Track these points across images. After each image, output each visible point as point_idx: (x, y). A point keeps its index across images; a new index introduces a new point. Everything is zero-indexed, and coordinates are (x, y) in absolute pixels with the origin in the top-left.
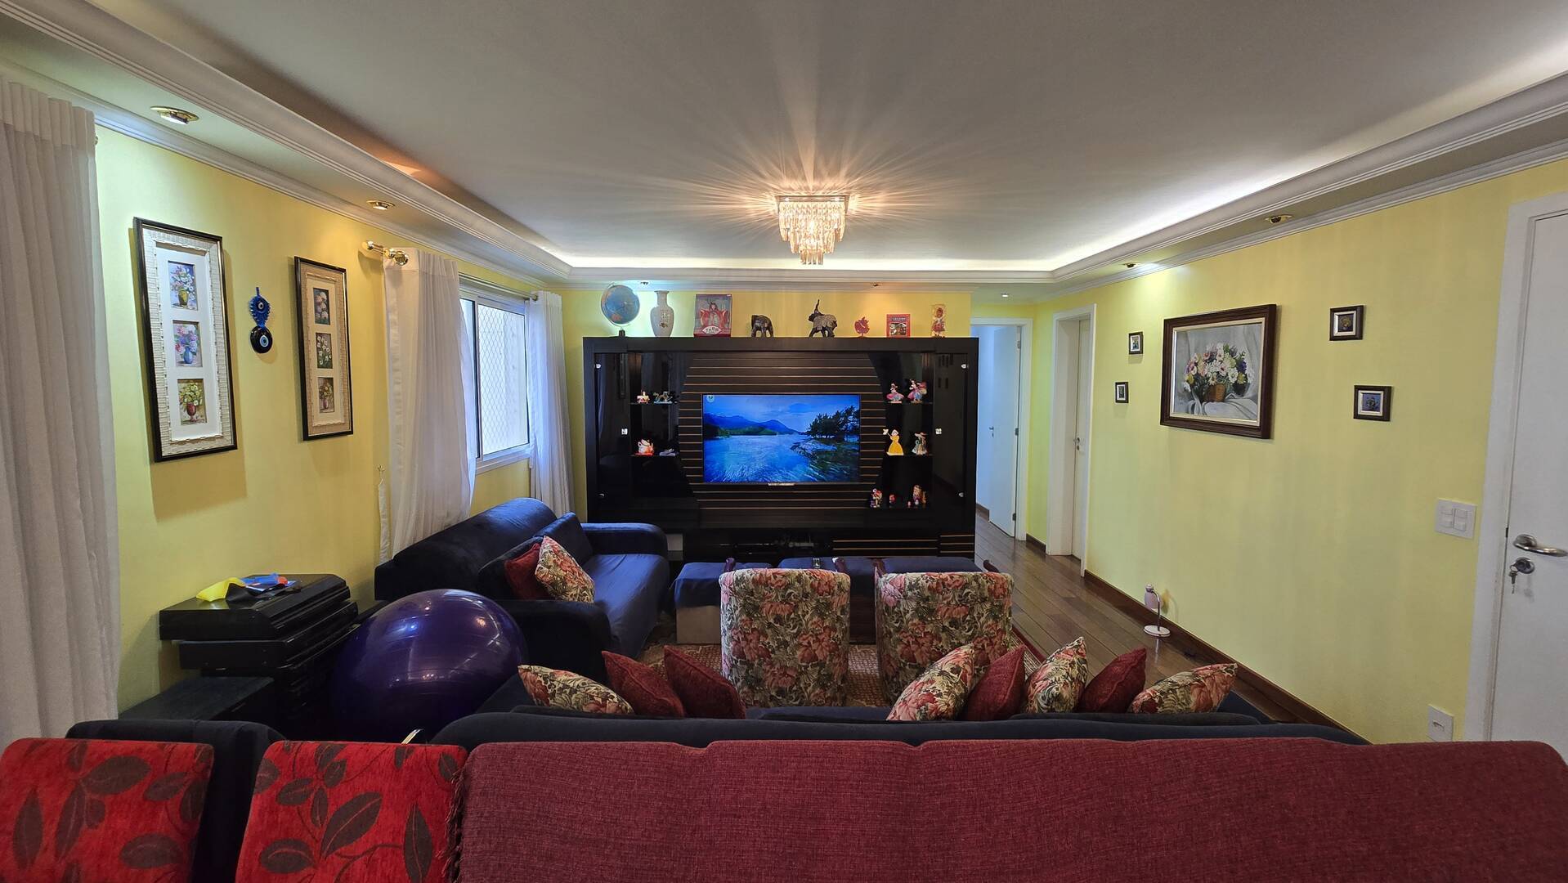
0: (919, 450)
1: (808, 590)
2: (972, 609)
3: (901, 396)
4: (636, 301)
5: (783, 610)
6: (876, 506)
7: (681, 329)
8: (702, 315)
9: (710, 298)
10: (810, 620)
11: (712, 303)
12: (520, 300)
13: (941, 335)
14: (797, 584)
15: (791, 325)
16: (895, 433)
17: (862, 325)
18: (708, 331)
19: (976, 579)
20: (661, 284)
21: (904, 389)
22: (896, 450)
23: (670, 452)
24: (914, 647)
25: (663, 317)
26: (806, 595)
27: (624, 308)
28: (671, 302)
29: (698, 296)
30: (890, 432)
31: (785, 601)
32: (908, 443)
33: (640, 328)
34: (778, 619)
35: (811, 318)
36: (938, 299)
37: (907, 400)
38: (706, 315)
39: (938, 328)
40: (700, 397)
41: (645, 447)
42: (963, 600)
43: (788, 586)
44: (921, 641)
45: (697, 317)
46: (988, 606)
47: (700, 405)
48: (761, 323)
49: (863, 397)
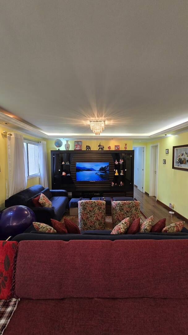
1: (96, 204)
2: (131, 209)
3: (118, 163)
4: (62, 143)
5: (91, 209)
6: (113, 186)
7: (71, 148)
8: (76, 146)
9: (78, 142)
10: (97, 211)
11: (78, 143)
12: (37, 143)
13: (126, 149)
14: (94, 204)
15: (94, 147)
16: (117, 170)
17: (109, 147)
18: (77, 149)
19: (132, 202)
20: (67, 139)
21: (118, 161)
22: (117, 174)
23: (69, 175)
24: (119, 217)
25: (67, 146)
26: (96, 206)
27: (59, 144)
28: (69, 143)
29: (75, 141)
30: (115, 170)
31: (92, 207)
33: (63, 148)
34: (90, 211)
35: (99, 146)
36: (126, 142)
37: (119, 163)
38: (77, 145)
40: (75, 163)
41: (64, 174)
42: (129, 207)
43: (92, 204)
44: (120, 215)
45: (75, 146)
46: (135, 208)
47: (75, 165)
48: (88, 147)
49: (110, 163)
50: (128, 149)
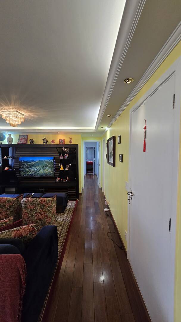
0: (66, 169)
2: (35, 206)
3: (63, 157)
4: (5, 137)
6: (57, 181)
7: (15, 142)
8: (20, 139)
11: (23, 136)
13: (71, 143)
15: (39, 141)
16: (62, 165)
17: (53, 141)
18: (20, 143)
20: (9, 133)
21: (63, 156)
22: (62, 169)
23: (12, 169)
25: (10, 140)
27: (2, 138)
28: (12, 136)
29: (20, 135)
32: (64, 167)
33: (5, 142)
35: (43, 140)
36: (71, 136)
37: (64, 158)
38: (21, 139)
39: (71, 142)
41: (6, 168)
42: (33, 205)
45: (19, 140)
46: (40, 206)
47: (19, 159)
48: (32, 141)
49: (54, 157)
50: (73, 143)
